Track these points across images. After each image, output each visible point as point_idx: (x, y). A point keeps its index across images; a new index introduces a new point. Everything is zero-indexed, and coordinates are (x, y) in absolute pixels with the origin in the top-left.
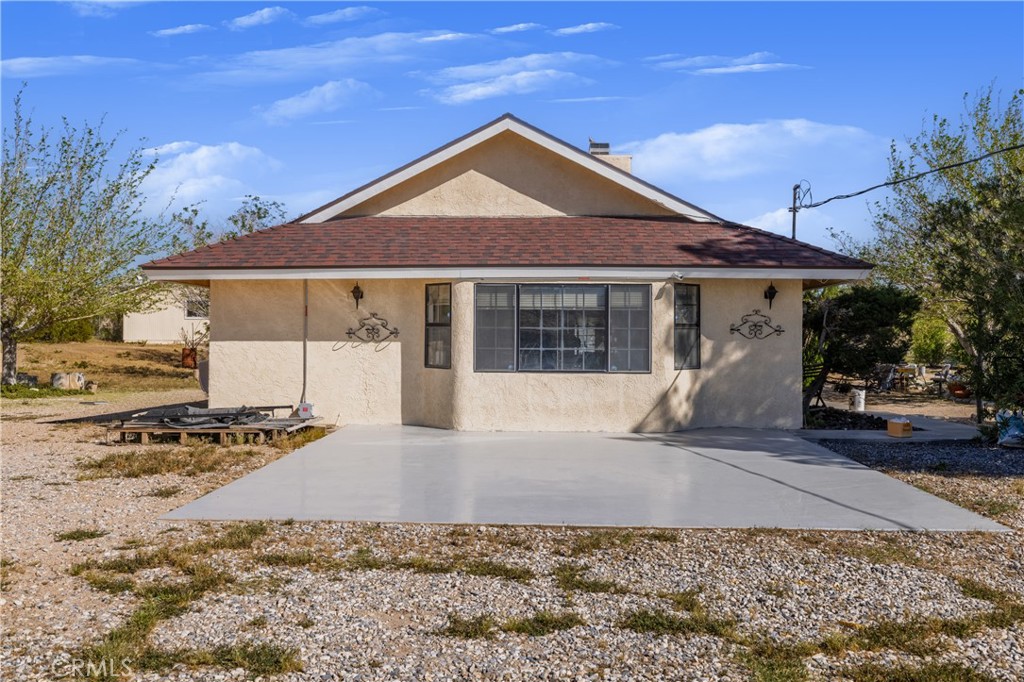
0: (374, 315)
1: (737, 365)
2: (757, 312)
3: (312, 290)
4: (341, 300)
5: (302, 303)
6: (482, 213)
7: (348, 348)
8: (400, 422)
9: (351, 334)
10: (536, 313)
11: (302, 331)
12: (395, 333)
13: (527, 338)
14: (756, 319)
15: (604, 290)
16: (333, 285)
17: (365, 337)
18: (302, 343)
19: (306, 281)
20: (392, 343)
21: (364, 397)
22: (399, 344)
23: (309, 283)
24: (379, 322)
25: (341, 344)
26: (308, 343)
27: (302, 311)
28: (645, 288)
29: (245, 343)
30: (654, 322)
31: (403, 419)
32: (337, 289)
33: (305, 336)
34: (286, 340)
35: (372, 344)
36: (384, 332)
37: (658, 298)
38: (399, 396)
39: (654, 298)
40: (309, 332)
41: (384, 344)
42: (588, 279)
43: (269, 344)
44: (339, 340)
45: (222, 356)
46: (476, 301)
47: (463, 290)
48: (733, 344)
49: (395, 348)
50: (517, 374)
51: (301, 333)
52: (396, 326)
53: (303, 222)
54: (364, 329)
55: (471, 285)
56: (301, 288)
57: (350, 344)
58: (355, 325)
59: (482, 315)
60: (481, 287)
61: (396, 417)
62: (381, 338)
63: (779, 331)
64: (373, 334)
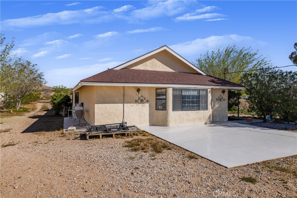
0: (142, 96)
1: (217, 108)
2: (221, 96)
3: (125, 89)
4: (133, 92)
5: (123, 93)
6: (156, 70)
7: (135, 105)
8: (149, 125)
9: (136, 102)
10: (185, 96)
11: (123, 101)
12: (148, 101)
13: (184, 102)
14: (221, 97)
15: (199, 90)
16: (131, 88)
17: (140, 102)
18: (123, 104)
19: (124, 87)
20: (147, 104)
21: (139, 119)
22: (148, 104)
23: (125, 87)
24: (143, 98)
25: (133, 104)
26: (125, 104)
27: (123, 95)
28: (207, 90)
29: (106, 104)
30: (208, 98)
31: (149, 124)
32: (132, 89)
33: (124, 102)
34: (119, 103)
35: (141, 104)
36: (145, 101)
37: (209, 93)
38: (148, 118)
39: (208, 92)
40: (125, 101)
41: (145, 104)
42: (196, 88)
43: (113, 105)
44: (133, 103)
45: (99, 109)
46: (173, 93)
47: (170, 90)
48: (217, 103)
49: (147, 105)
50: (182, 111)
51: (122, 101)
52: (147, 99)
53: (114, 69)
54: (139, 100)
55: (171, 89)
56: (122, 89)
57: (136, 104)
58: (137, 99)
59: (174, 97)
60: (174, 89)
61: (148, 124)
62: (144, 102)
63: (224, 100)
64: (142, 101)
